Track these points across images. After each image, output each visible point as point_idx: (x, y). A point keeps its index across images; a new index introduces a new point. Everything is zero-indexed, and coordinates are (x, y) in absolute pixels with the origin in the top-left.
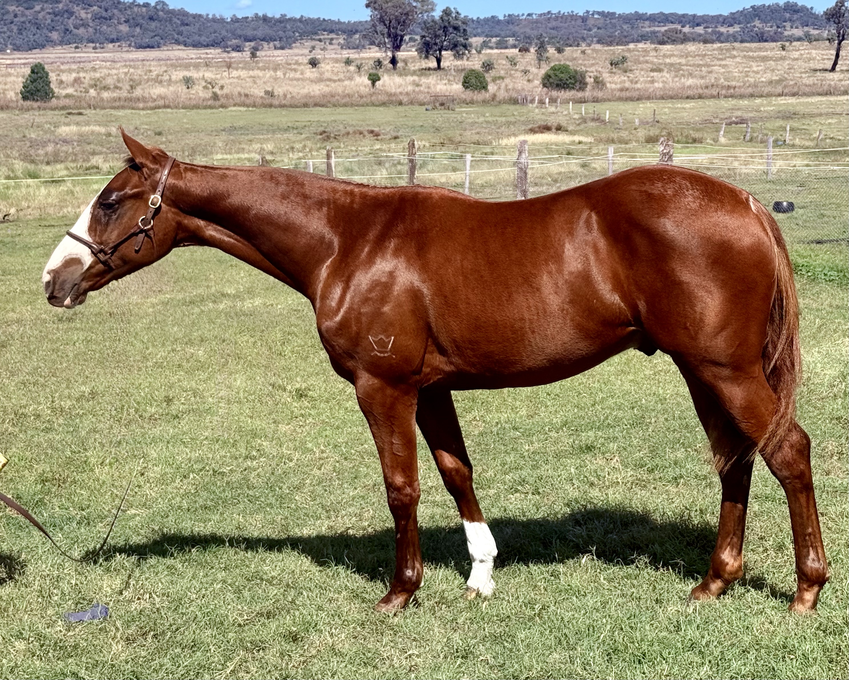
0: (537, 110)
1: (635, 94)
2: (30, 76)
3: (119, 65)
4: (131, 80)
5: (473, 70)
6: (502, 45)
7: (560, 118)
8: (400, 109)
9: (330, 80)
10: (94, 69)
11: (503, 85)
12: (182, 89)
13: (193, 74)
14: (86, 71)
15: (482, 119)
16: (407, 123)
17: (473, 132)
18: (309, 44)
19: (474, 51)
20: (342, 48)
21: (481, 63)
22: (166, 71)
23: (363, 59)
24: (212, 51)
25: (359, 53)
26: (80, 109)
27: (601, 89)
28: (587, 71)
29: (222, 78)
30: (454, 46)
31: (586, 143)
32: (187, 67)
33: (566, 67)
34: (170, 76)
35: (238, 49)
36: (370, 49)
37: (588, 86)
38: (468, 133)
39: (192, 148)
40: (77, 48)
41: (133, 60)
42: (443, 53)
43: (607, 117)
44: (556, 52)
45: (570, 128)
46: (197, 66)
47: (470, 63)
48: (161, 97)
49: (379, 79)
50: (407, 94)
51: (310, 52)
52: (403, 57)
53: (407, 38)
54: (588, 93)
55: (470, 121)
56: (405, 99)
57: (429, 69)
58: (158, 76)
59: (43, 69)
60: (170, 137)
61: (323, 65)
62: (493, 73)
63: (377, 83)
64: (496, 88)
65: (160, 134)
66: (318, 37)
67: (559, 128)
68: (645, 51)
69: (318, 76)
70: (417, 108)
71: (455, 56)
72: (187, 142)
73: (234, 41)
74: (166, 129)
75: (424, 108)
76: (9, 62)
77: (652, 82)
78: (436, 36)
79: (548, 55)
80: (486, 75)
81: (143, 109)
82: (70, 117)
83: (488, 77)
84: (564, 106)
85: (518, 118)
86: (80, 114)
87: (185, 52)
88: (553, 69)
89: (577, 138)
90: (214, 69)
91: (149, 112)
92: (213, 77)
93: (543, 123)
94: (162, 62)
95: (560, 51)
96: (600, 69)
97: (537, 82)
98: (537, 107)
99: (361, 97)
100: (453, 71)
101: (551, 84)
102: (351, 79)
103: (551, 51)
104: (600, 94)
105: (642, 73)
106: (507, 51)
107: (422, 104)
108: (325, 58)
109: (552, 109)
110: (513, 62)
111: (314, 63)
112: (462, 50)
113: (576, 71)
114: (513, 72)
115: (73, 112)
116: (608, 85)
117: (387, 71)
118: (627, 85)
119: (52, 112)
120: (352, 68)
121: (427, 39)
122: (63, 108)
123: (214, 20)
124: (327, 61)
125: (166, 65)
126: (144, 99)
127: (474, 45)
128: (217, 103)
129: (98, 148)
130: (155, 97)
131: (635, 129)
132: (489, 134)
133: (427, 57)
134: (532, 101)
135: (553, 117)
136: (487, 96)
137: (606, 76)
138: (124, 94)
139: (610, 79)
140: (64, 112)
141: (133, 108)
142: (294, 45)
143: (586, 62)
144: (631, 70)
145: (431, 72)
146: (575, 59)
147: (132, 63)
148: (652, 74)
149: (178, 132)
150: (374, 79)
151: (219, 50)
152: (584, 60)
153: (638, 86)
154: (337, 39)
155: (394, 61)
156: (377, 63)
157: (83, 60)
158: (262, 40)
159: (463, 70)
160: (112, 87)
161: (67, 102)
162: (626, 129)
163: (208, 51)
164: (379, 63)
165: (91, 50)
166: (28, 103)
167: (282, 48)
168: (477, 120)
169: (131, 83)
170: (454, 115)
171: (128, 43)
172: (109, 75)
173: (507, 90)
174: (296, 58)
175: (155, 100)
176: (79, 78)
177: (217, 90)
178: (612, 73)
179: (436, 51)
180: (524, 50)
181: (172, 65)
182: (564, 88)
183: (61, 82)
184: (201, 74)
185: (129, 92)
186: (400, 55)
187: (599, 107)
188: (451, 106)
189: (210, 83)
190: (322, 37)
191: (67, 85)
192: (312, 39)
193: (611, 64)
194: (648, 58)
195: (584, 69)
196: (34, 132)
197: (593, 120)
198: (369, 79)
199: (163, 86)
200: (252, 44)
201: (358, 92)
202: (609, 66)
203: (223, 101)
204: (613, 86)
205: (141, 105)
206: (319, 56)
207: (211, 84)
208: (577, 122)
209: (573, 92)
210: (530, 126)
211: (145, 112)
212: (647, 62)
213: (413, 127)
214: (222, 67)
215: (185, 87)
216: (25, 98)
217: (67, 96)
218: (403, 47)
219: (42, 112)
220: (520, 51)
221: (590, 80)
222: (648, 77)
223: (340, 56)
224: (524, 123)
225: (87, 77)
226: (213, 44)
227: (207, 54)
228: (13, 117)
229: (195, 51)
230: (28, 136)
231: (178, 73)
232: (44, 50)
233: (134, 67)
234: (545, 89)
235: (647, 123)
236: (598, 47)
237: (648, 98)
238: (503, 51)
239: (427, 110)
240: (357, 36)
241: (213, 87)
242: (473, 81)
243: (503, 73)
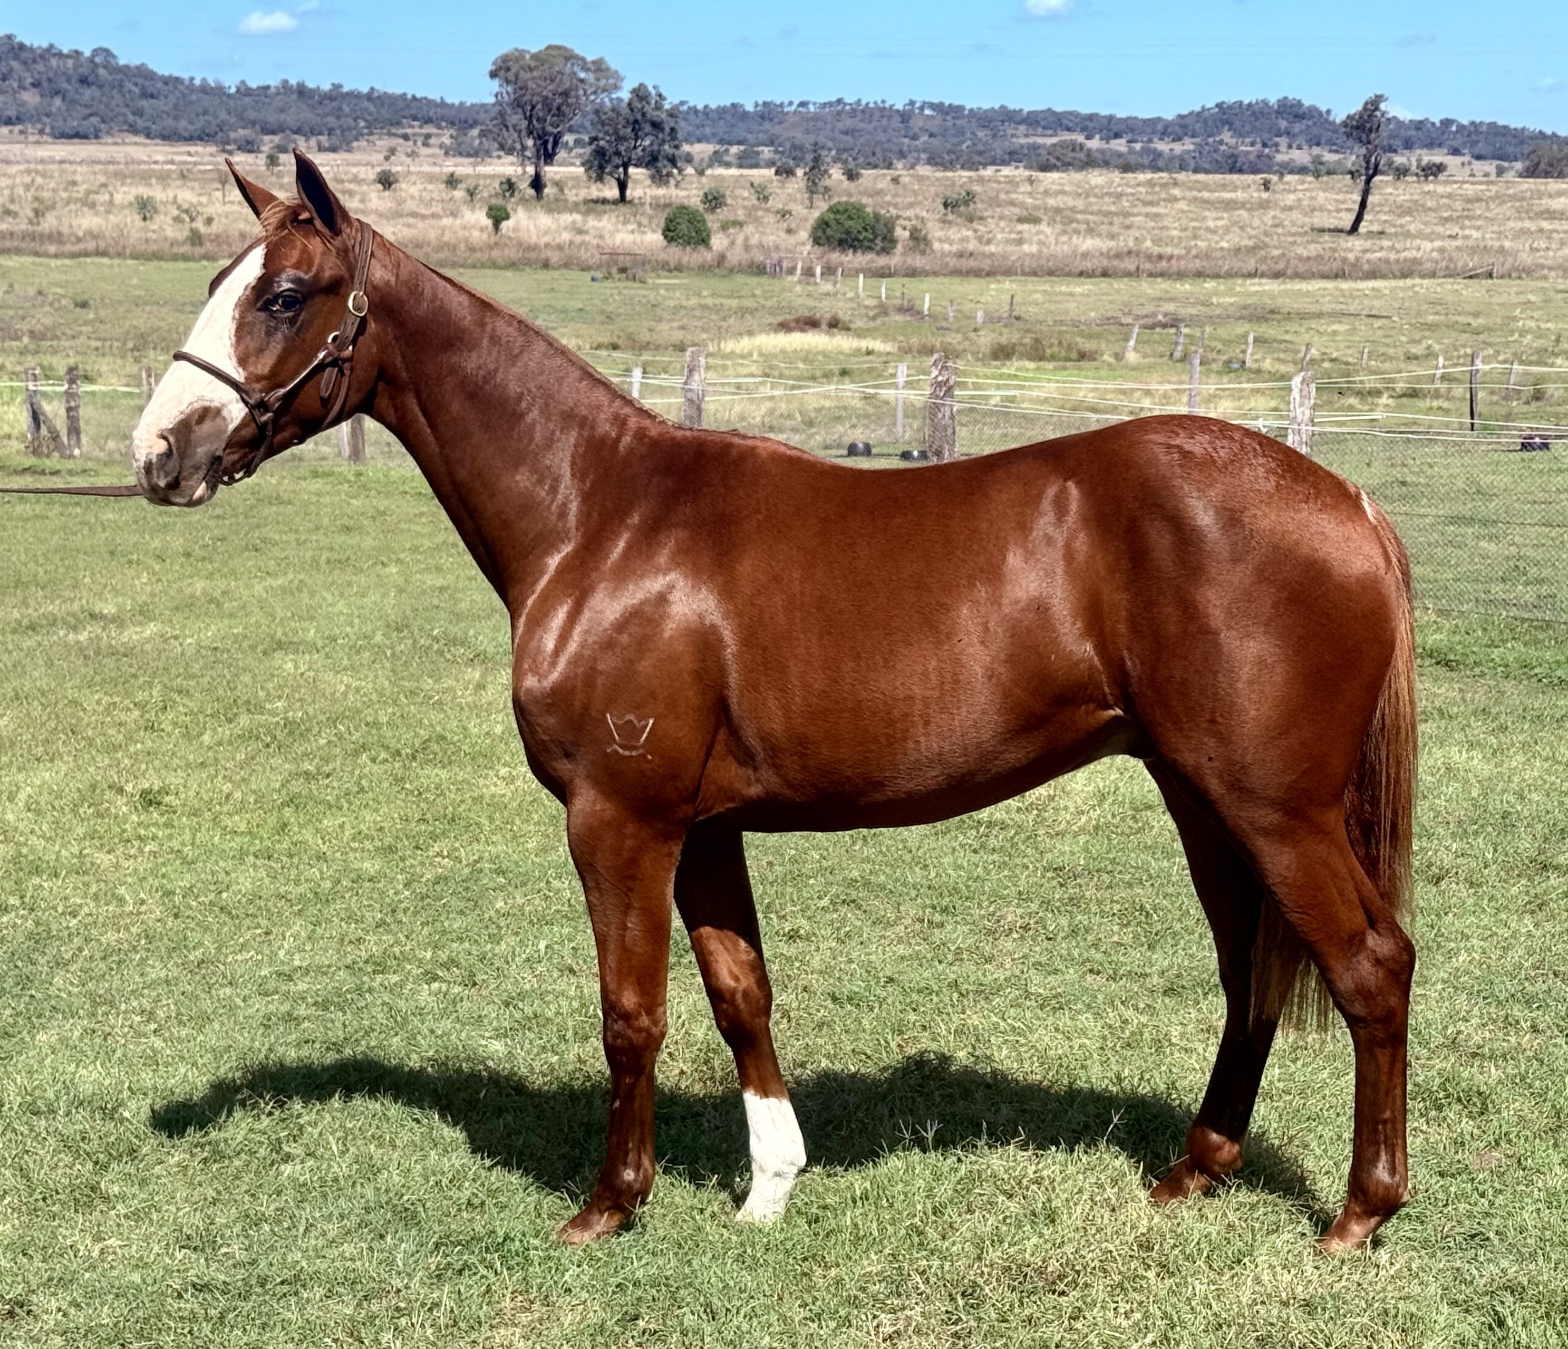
0: (798, 288)
1: (986, 264)
3: (13, 169)
4: (36, 199)
5: (684, 207)
6: (748, 160)
7: (841, 304)
8: (544, 275)
9: (414, 215)
11: (740, 240)
12: (133, 221)
13: (158, 194)
15: (694, 301)
16: (554, 303)
17: (675, 325)
18: (384, 143)
19: (690, 170)
20: (446, 154)
21: (701, 193)
22: (104, 185)
23: (479, 176)
24: (200, 149)
25: (475, 165)
27: (923, 253)
28: (898, 217)
29: (211, 203)
30: (651, 160)
31: (880, 354)
32: (145, 177)
33: (860, 208)
34: (111, 195)
35: (249, 147)
36: (499, 157)
37: (899, 246)
38: (664, 327)
39: (142, 336)
41: (42, 161)
42: (632, 170)
43: (927, 306)
44: (844, 178)
45: (859, 323)
46: (164, 178)
47: (682, 193)
48: (92, 235)
49: (507, 217)
50: (560, 247)
51: (387, 158)
52: (557, 177)
53: (569, 138)
54: (895, 260)
55: (672, 303)
56: (555, 257)
57: (604, 201)
58: (89, 192)
60: (102, 313)
61: (404, 186)
62: (723, 214)
63: (505, 225)
64: (726, 242)
65: (84, 305)
66: (401, 131)
67: (834, 324)
68: (1011, 181)
69: (393, 205)
70: (574, 274)
71: (653, 178)
72: (135, 323)
73: (242, 132)
74: (97, 296)
75: (587, 276)
77: (1020, 242)
78: (620, 139)
79: (827, 182)
80: (709, 218)
81: (56, 256)
83: (712, 221)
84: (849, 281)
85: (762, 301)
87: (148, 150)
88: (833, 210)
89: (864, 344)
90: (196, 185)
91: (67, 262)
92: (194, 200)
93: (807, 314)
94: (98, 168)
95: (851, 176)
96: (924, 214)
97: (804, 235)
98: (800, 282)
99: (472, 249)
100: (647, 207)
101: (828, 239)
102: (454, 214)
103: (836, 174)
104: (918, 261)
105: (1002, 224)
106: (754, 172)
107: (586, 268)
108: (409, 172)
109: (827, 287)
110: (762, 194)
111: (386, 181)
112: (666, 168)
113: (877, 217)
114: (760, 213)
116: (936, 246)
117: (524, 201)
118: (972, 246)
120: (459, 194)
121: (602, 143)
123: (205, 89)
124: (413, 178)
125: (105, 173)
126: (56, 237)
127: (697, 159)
128: (199, 251)
130: (81, 234)
131: (976, 330)
132: (703, 330)
133: (600, 178)
134: (792, 271)
135: (825, 303)
136: (709, 256)
137: (935, 231)
139: (940, 234)
141: (37, 254)
142: (355, 144)
143: (899, 200)
144: (981, 218)
145: (607, 207)
146: (879, 193)
147: (40, 167)
148: (1020, 227)
149: (120, 303)
150: (498, 216)
151: (212, 149)
152: (895, 195)
153: (992, 248)
154: (438, 135)
155: (537, 184)
156: (506, 187)
158: (296, 132)
159: (666, 206)
162: (958, 331)
163: (192, 149)
164: (510, 185)
167: (333, 149)
168: (685, 303)
169: (36, 205)
170: (643, 292)
171: (39, 126)
173: (747, 247)
174: (354, 170)
175: (79, 240)
177: (199, 225)
178: (944, 222)
179: (617, 167)
180: (785, 172)
181: (116, 174)
182: (851, 246)
186: (551, 172)
187: (913, 286)
188: (640, 273)
189: (187, 211)
190: (409, 131)
192: (390, 134)
193: (946, 205)
194: (1014, 196)
195: (894, 212)
197: (901, 310)
198: (489, 216)
199: (97, 214)
200: (277, 139)
201: (467, 240)
202: (941, 208)
203: (208, 246)
204: (947, 247)
205: (52, 249)
206: (399, 169)
207: (190, 213)
208: (871, 314)
209: (870, 256)
210: (780, 319)
211: (59, 262)
212: (1012, 203)
213: (565, 311)
214: (212, 180)
215: (137, 218)
218: (562, 154)
220: (777, 173)
221: (901, 234)
222: (1011, 232)
223: (437, 169)
224: (772, 312)
226: (202, 137)
227: (189, 154)
229: (167, 149)
231: (126, 189)
233: (44, 175)
234: (818, 250)
235: (1000, 319)
236: (924, 170)
237: (1009, 272)
238: (746, 172)
239: (593, 279)
240: (475, 132)
241: (192, 220)
242: (684, 227)
243: (741, 215)
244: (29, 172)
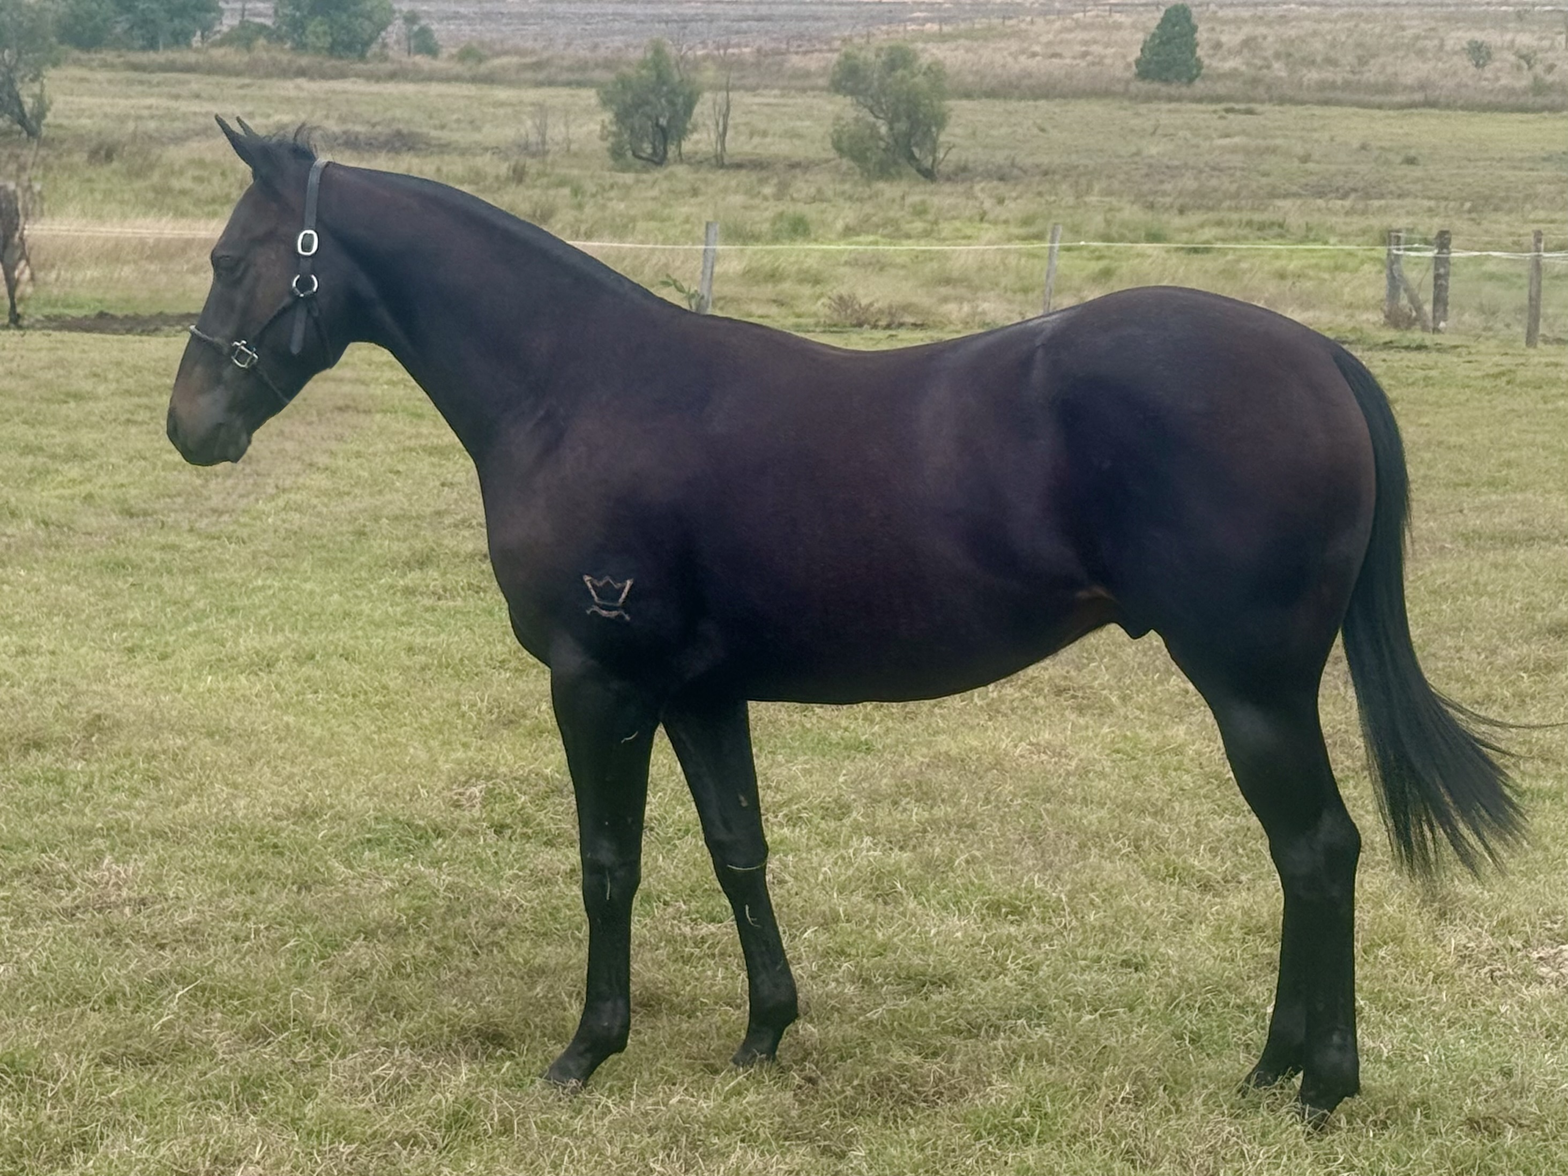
2: (1158, 29)
3: (1337, 12)
4: (1360, 45)
10: (1284, 20)
12: (1465, 68)
13: (1491, 37)
14: (1269, 24)
22: (1431, 30)
26: (1252, 101)
29: (1552, 48)
32: (1477, 21)
34: (1442, 40)
46: (1499, 20)
48: (1422, 85)
58: (1417, 38)
59: (1188, 16)
65: (1411, 161)
72: (1470, 180)
74: (1423, 152)
82: (1231, 116)
86: (1250, 112)
90: (1536, 28)
92: (1534, 43)
94: (1426, 11)
115: (1237, 107)
119: (1194, 106)
122: (1218, 99)
125: (1433, 17)
126: (1383, 87)
128: (1542, 101)
129: (1283, 185)
130: (1408, 83)
138: (1338, 76)
140: (1219, 107)
149: (1452, 158)
160: (1320, 59)
161: (1227, 86)
166: (1151, 86)
169: (1360, 52)
172: (1316, 33)
175: (1407, 89)
176: (1254, 39)
177: (1539, 72)
181: (1447, 18)
183: (1218, 46)
184: (1508, 37)
185: (1353, 72)
189: (1526, 58)
191: (1229, 52)
196: (1156, 145)
199: (1424, 60)
203: (1556, 96)
205: (1381, 99)
215: (1470, 64)
216: (1144, 75)
217: (1230, 74)
219: (1173, 106)
225: (1271, 39)
228: (1118, 113)
230: (1145, 153)
231: (1457, 33)
241: (1532, 67)
244: (1351, 16)
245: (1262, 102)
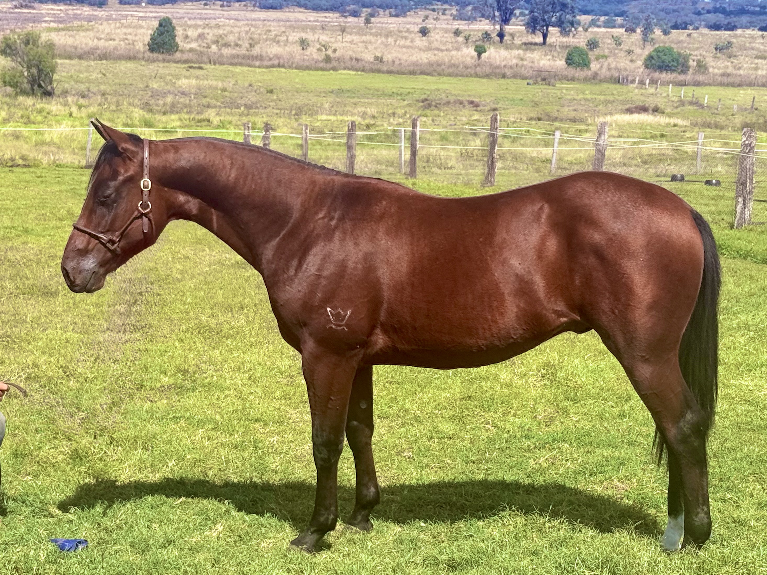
0: (636, 91)
1: (737, 80)
2: (157, 29)
3: (241, 23)
4: (251, 38)
5: (577, 47)
6: (609, 24)
7: (659, 100)
8: (502, 81)
9: (438, 49)
10: (218, 26)
11: (606, 64)
12: (297, 50)
13: (310, 36)
14: (211, 28)
15: (581, 96)
16: (507, 96)
17: (571, 108)
18: (422, 13)
19: (580, 29)
20: (454, 19)
21: (586, 41)
22: (284, 32)
23: (471, 30)
24: (331, 15)
25: (469, 25)
26: (201, 63)
27: (703, 73)
28: (690, 55)
29: (336, 41)
30: (560, 24)
31: (681, 127)
32: (304, 29)
33: (670, 49)
34: (288, 37)
35: (355, 14)
36: (481, 21)
37: (691, 70)
38: (566, 109)
39: (299, 108)
40: (205, 4)
41: (254, 20)
42: (550, 28)
43: (706, 101)
44: (661, 34)
45: (668, 110)
46: (313, 29)
47: (576, 40)
48: (278, 57)
49: (485, 52)
50: (511, 67)
51: (424, 21)
52: (511, 31)
53: (517, 12)
54: (689, 77)
55: (569, 97)
56: (509, 72)
57: (536, 44)
58: (276, 36)
59: (171, 24)
60: (281, 96)
61: (432, 34)
62: (597, 51)
63: (483, 55)
64: (598, 66)
65: (271, 92)
66: (432, 7)
67: (656, 110)
68: (752, 37)
69: (427, 44)
70: (519, 81)
71: (561, 32)
72: (296, 101)
73: (352, 7)
74: (278, 88)
75: (525, 82)
76: (141, 14)
77: (756, 69)
78: (546, 12)
79: (653, 36)
80: (590, 53)
81: (259, 67)
82: (191, 70)
83: (592, 55)
84: (663, 88)
85: (617, 97)
86: (201, 68)
87: (306, 15)
88: (657, 50)
89: (673, 121)
90: (329, 32)
91: (264, 70)
92: (328, 40)
93: (641, 104)
94: (282, 23)
95: (666, 33)
96: (704, 53)
97: (640, 63)
98: (637, 88)
99: (466, 67)
100: (558, 47)
101: (653, 65)
102: (458, 49)
103: (658, 32)
104: (701, 78)
105: (747, 59)
106: (614, 30)
107: (524, 78)
108: (435, 28)
109: (652, 90)
110: (618, 41)
111: (424, 32)
112: (568, 27)
113: (679, 54)
114: (616, 51)
115: (194, 65)
116: (711, 70)
117: (494, 43)
118: (729, 70)
119: (175, 65)
120: (460, 39)
121: (536, 14)
122: (186, 62)
124: (437, 31)
125: (285, 26)
126: (260, 58)
127: (582, 23)
128: (329, 66)
129: (213, 102)
130: (271, 56)
131: (733, 115)
132: (586, 111)
133: (533, 32)
134: (633, 81)
135: (651, 99)
136: (589, 73)
137: (710, 61)
138: (243, 51)
139: (713, 64)
140: (186, 65)
141: (250, 66)
142: (408, 13)
143: (691, 46)
144: (735, 56)
145: (536, 47)
146: (680, 42)
147: (253, 23)
148: (756, 61)
149: (289, 91)
150: (480, 51)
151: (337, 15)
152: (689, 43)
153: (741, 72)
154: (450, 9)
155: (501, 35)
156: (485, 36)
157: (209, 16)
158: (379, 7)
159: (567, 47)
160: (232, 44)
161: (190, 56)
162: (723, 115)
163: (327, 15)
164: (487, 35)
165: (219, 7)
166: (155, 55)
167: (397, 16)
168: (576, 97)
169: (251, 41)
170: (553, 91)
171: (253, 3)
172: (232, 32)
173: (609, 69)
174: (408, 26)
175: (270, 59)
176: (203, 34)
177: (329, 52)
178: (715, 57)
179: (543, 26)
180: (631, 30)
181: (290, 27)
182: (665, 70)
183: (187, 37)
184: (316, 36)
185: (248, 50)
186: (508, 28)
187: (699, 91)
188: (552, 81)
189: (324, 46)
190: (435, 7)
191: (192, 40)
192: (426, 9)
193: (716, 49)
194: (754, 45)
195: (688, 52)
196: (157, 83)
197: (691, 103)
198: (475, 50)
199: (279, 46)
200: (369, 10)
201: (463, 62)
202: (714, 50)
203: (334, 64)
204: (716, 71)
205: (257, 63)
206: (430, 26)
208: (675, 105)
209: (674, 75)
210: (627, 107)
211: (260, 70)
212: (753, 49)
213: (513, 100)
214: (337, 30)
215: (300, 48)
216: (152, 50)
217: (191, 50)
218: (513, 20)
219: (165, 64)
220: (626, 31)
221: (692, 64)
222: (751, 64)
223: (450, 27)
224: (623, 102)
225: (211, 35)
226: (332, 9)
227: (326, 17)
228: (140, 68)
229: (315, 14)
230: (151, 86)
231: (295, 34)
232: (175, 6)
233: (256, 27)
234: (647, 71)
235: (746, 110)
236: (705, 31)
237: (751, 85)
238: (609, 30)
239: (528, 84)
240: (470, 8)
241: (326, 50)
242: (576, 59)
243: (606, 52)
244: (248, 25)
245: (205, 63)
